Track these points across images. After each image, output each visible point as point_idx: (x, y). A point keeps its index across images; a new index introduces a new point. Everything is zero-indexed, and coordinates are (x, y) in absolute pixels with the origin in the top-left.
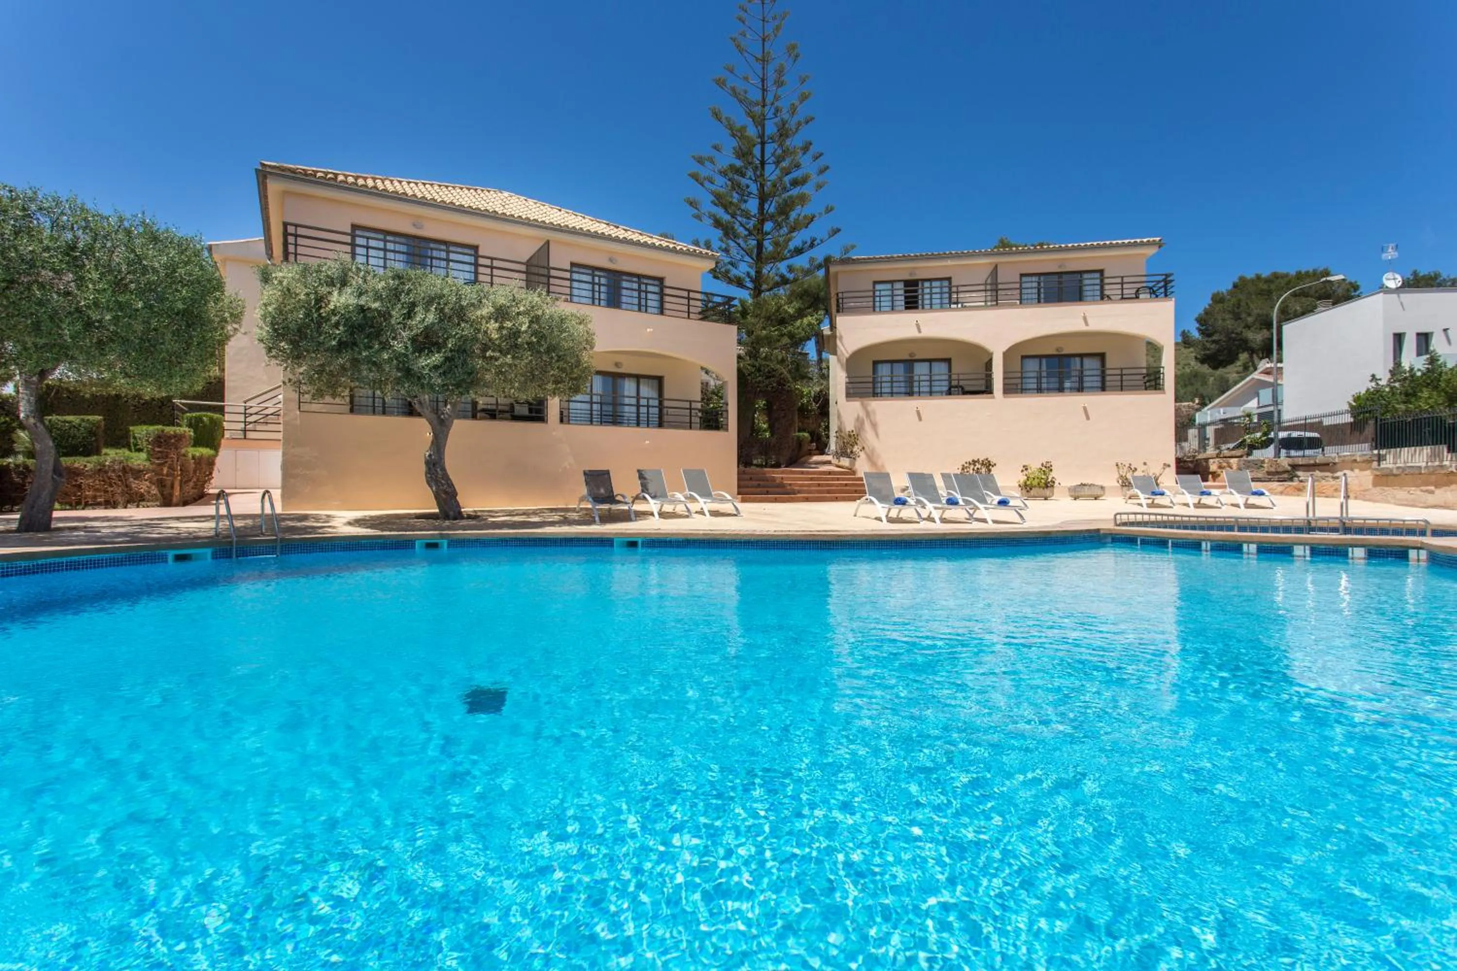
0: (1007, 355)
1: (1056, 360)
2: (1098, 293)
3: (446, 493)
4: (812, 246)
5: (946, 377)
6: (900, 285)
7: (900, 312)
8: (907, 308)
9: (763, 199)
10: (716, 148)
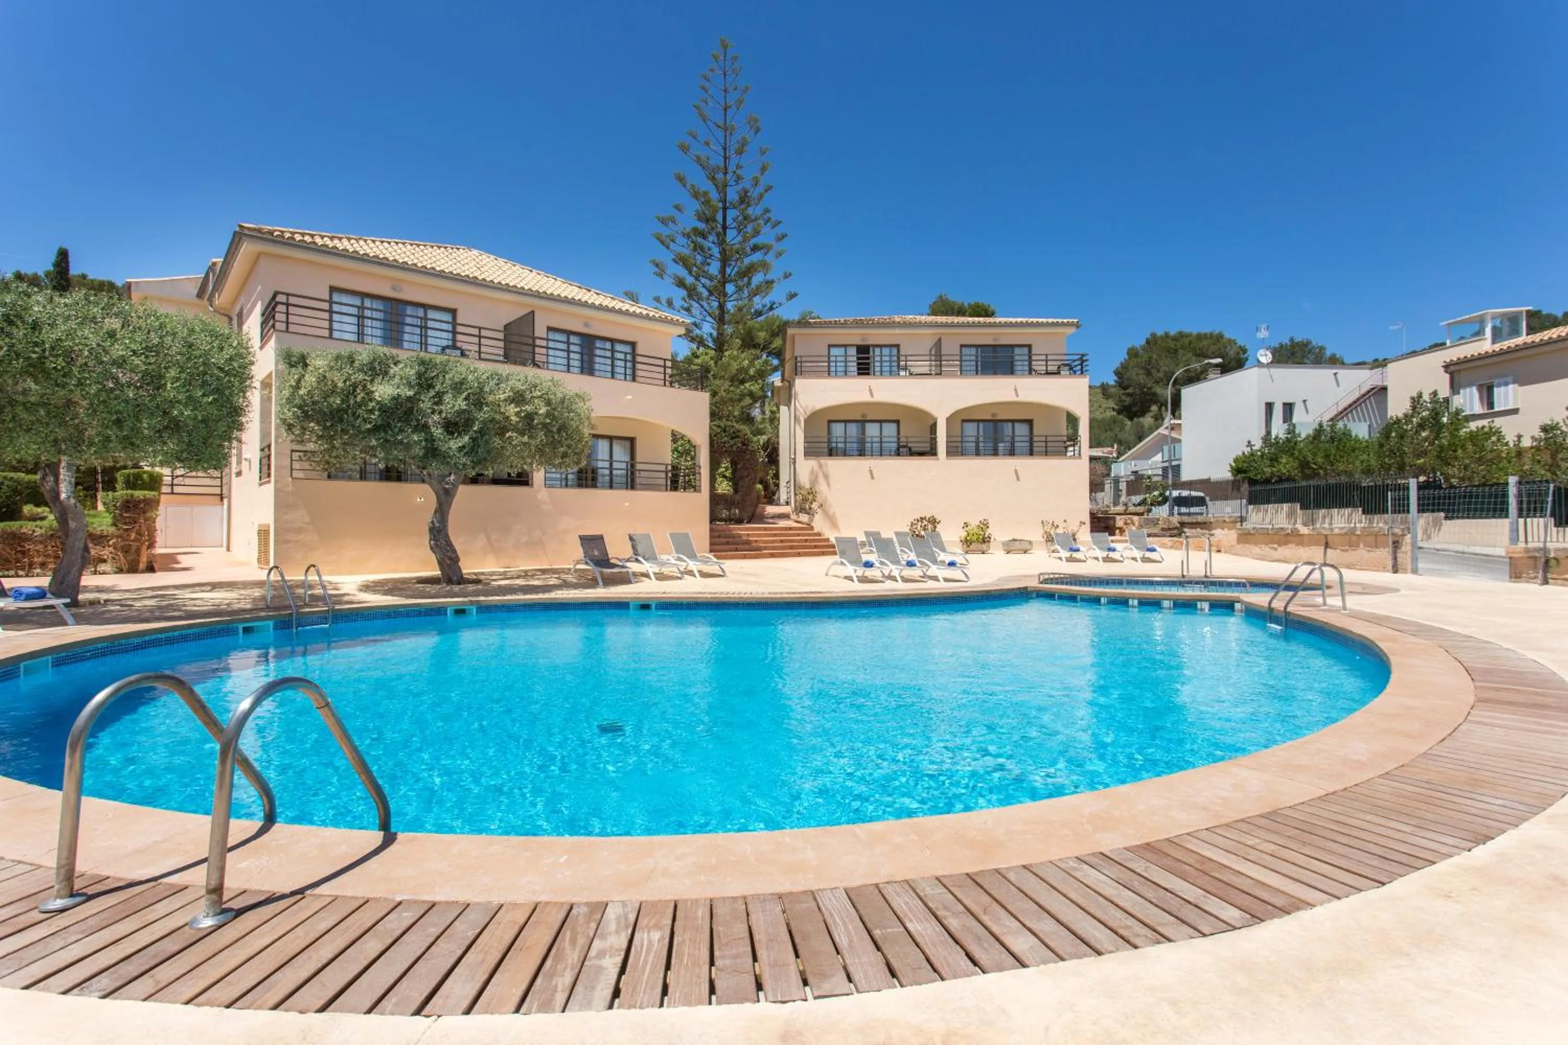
0: (948, 420)
1: (991, 424)
2: (1027, 368)
3: (451, 559)
4: (771, 308)
5: (895, 439)
6: (853, 351)
7: (854, 377)
8: (859, 374)
9: (725, 262)
10: (678, 208)
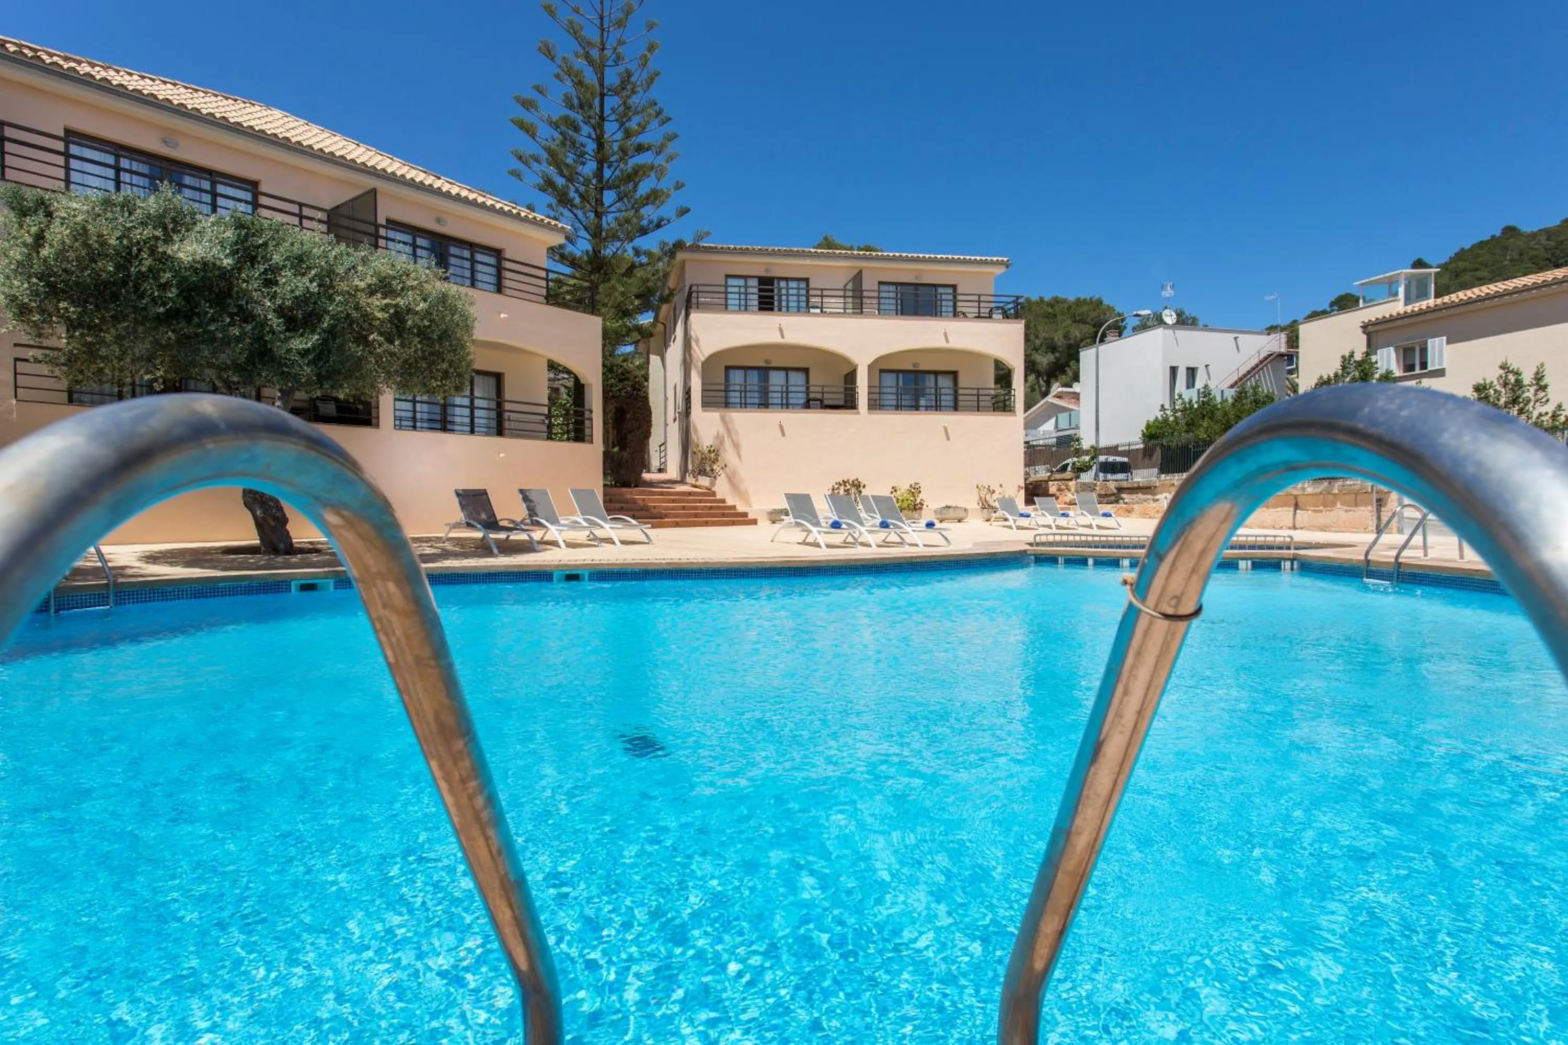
0: (870, 367)
1: (912, 376)
2: (951, 309)
3: (275, 518)
4: (659, 226)
5: (803, 389)
6: (754, 282)
7: (753, 312)
8: (761, 309)
9: (602, 161)
10: (538, 89)
